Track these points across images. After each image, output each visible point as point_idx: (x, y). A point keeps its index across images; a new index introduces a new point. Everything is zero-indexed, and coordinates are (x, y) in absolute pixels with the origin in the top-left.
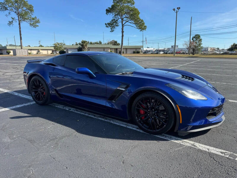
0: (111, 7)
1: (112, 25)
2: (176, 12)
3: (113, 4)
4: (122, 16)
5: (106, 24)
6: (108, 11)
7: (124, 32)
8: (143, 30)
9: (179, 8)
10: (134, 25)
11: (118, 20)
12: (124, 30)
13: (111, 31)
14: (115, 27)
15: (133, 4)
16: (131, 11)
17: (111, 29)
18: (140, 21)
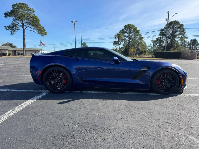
0: (10, 11)
1: (12, 28)
2: (74, 24)
3: (12, 9)
4: (22, 21)
5: (5, 27)
6: (7, 15)
7: (25, 35)
8: (44, 35)
9: (76, 21)
10: (35, 31)
11: (18, 24)
12: (25, 34)
13: (10, 34)
14: (15, 30)
15: (33, 12)
16: (31, 18)
17: (11, 32)
18: (41, 28)
